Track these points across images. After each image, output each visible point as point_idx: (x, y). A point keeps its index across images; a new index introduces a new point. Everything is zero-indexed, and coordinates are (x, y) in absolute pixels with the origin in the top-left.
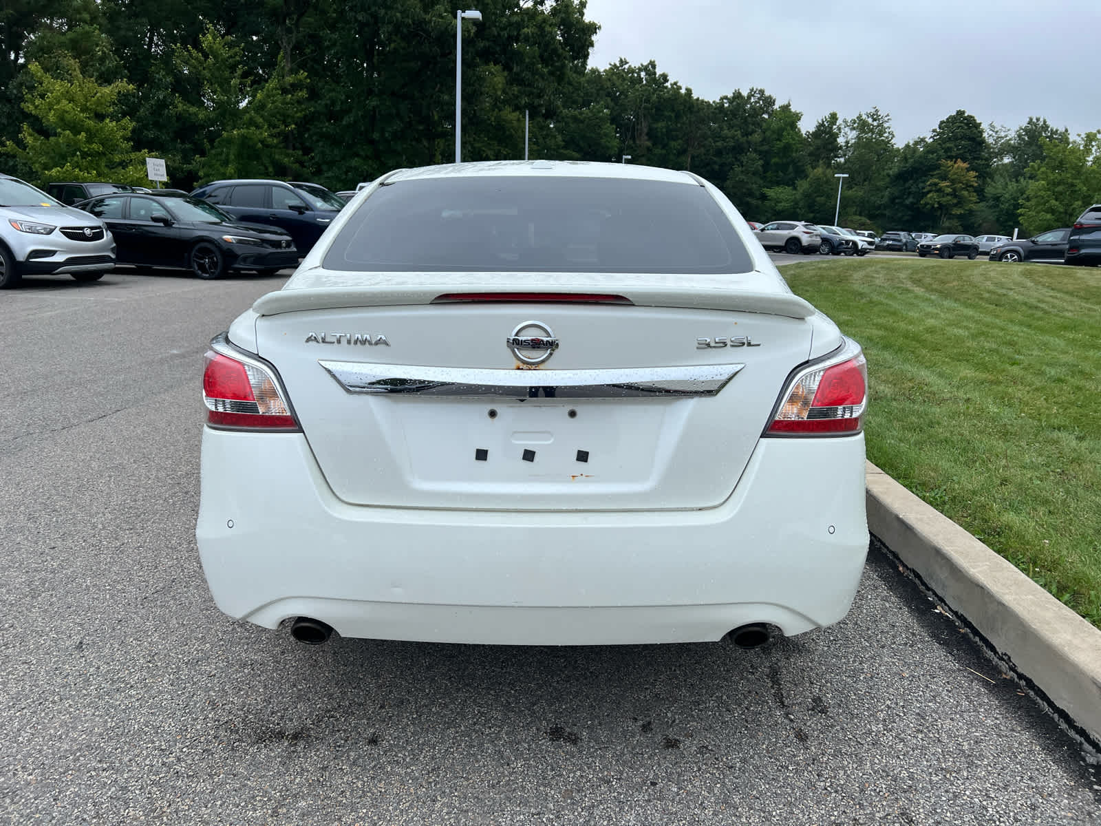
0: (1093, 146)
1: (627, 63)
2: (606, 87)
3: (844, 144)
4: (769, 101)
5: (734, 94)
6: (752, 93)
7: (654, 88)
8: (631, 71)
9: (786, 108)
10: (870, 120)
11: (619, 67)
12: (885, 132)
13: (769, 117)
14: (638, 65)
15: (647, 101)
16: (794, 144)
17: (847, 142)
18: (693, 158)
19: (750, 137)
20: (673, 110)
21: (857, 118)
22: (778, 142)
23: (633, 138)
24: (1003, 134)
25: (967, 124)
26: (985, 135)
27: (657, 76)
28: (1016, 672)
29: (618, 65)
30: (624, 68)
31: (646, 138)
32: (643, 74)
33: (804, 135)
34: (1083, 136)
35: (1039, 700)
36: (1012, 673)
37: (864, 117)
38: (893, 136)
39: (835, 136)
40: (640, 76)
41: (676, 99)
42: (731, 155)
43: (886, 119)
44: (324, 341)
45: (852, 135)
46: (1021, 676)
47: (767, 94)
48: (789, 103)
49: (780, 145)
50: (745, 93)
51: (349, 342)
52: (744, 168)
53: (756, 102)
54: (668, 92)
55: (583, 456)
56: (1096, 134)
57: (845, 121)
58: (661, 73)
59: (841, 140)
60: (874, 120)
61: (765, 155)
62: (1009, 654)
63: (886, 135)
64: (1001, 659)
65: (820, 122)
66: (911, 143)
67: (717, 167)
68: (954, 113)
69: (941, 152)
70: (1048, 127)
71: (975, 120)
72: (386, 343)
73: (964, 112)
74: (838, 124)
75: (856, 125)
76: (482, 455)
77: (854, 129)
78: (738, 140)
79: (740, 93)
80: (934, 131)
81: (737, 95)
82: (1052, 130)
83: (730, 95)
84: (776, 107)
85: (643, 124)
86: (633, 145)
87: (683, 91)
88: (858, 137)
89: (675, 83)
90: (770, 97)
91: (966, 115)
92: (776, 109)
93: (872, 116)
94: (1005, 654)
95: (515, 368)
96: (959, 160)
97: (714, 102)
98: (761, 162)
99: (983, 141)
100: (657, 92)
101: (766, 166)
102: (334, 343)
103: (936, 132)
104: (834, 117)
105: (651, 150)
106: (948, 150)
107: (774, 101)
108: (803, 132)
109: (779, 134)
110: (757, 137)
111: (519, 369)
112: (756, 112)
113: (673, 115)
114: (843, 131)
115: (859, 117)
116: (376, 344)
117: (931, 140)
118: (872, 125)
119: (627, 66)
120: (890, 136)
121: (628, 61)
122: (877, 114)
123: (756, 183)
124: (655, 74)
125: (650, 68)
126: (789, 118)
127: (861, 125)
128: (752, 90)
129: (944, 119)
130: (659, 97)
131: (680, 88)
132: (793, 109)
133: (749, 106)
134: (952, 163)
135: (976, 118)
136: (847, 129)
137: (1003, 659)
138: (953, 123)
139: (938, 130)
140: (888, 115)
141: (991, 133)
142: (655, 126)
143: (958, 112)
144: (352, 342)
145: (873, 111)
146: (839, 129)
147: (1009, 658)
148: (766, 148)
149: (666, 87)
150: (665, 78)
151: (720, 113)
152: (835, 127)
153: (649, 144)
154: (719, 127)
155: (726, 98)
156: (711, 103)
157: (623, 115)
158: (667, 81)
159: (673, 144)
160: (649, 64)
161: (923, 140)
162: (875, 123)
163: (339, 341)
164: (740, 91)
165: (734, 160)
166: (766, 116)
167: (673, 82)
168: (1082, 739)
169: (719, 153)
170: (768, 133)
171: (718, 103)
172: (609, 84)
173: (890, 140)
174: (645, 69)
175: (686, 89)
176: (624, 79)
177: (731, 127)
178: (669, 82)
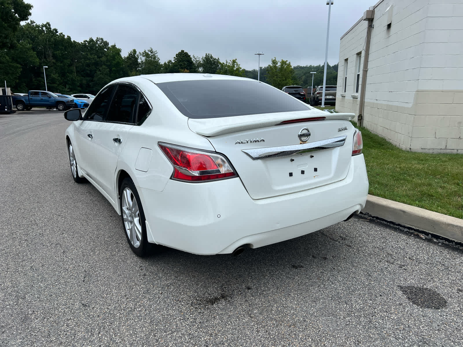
0: (235, 65)
1: (34, 23)
2: (26, 33)
3: (140, 62)
4: (106, 44)
5: (90, 39)
6: (98, 40)
7: (51, 35)
8: (38, 26)
9: (114, 47)
10: (150, 53)
11: (30, 24)
12: (156, 58)
13: (107, 50)
14: (41, 24)
15: (49, 41)
16: (121, 62)
17: (142, 61)
18: (76, 67)
19: (101, 59)
20: (63, 46)
21: (144, 52)
22: (114, 61)
23: (45, 58)
24: (198, 60)
25: (186, 56)
26: (192, 60)
27: (52, 30)
28: (372, 217)
29: (30, 23)
30: (34, 25)
31: (52, 58)
32: (44, 28)
33: (123, 58)
34: (232, 61)
35: (381, 221)
36: (370, 217)
37: (147, 51)
38: (159, 59)
39: (137, 59)
40: (43, 29)
41: (63, 41)
42: (94, 66)
43: (156, 52)
44: (242, 143)
45: (144, 59)
46: (373, 217)
47: (105, 40)
48: (115, 45)
49: (114, 62)
50: (95, 39)
51: (251, 142)
52: (101, 72)
53: (100, 44)
54: (59, 37)
55: (316, 170)
56: (235, 60)
57: (140, 53)
58: (54, 28)
59: (139, 61)
60: (151, 53)
61: (109, 67)
62: (367, 212)
63: (157, 59)
64: (365, 215)
65: (130, 53)
66: (167, 62)
67: (89, 72)
68: (180, 51)
69: (179, 66)
70: (212, 57)
71: (188, 54)
72: (264, 141)
73: (184, 51)
74: (137, 54)
75: (144, 55)
76: (291, 175)
77: (144, 56)
78: (95, 60)
79: (92, 39)
80: (174, 58)
81: (91, 40)
82: (214, 58)
83: (88, 40)
84: (109, 46)
85: (49, 52)
86: (46, 61)
87: (66, 37)
88: (146, 60)
89: (62, 33)
90: (106, 42)
91: (185, 52)
92: (110, 47)
93: (150, 51)
94: (366, 213)
95: (300, 143)
96: (185, 69)
97: (81, 43)
98: (108, 70)
99: (192, 62)
100: (53, 37)
101: (111, 71)
102: (245, 143)
103: (175, 58)
104: (135, 51)
105: (56, 64)
106: (181, 65)
107: (108, 43)
108: (123, 57)
109: (113, 57)
110: (104, 59)
111: (301, 144)
112: (101, 48)
113: (63, 48)
114: (139, 57)
115: (145, 51)
116: (261, 141)
117: (174, 61)
118: (151, 55)
119: (35, 24)
120: (158, 59)
121: (35, 22)
122: (152, 51)
123: (107, 79)
124: (50, 28)
125: (48, 25)
126: (117, 52)
127: (146, 55)
128: (97, 38)
129: (177, 53)
130: (55, 39)
131: (64, 36)
132: (117, 47)
133: (97, 45)
134: (183, 70)
135: (188, 53)
136: (141, 56)
137: (366, 215)
138: (181, 55)
139: (176, 57)
140: (156, 51)
141: (194, 59)
142: (55, 53)
143: (182, 51)
144: (252, 142)
145: (150, 49)
146: (138, 56)
147: (368, 214)
148: (109, 63)
149: (58, 35)
150: (56, 31)
151: (85, 48)
152: (136, 55)
153: (54, 61)
154: (86, 54)
155: (87, 41)
156: (80, 43)
157: (38, 47)
158: (58, 32)
159: (65, 61)
160: (46, 24)
161: (170, 61)
162: (152, 54)
163: (247, 142)
164: (92, 38)
165: (96, 68)
166: (106, 50)
167: (60, 33)
168: (399, 227)
169: (88, 65)
170: (109, 57)
171: (83, 43)
172: (27, 32)
173: (158, 61)
174: (45, 26)
175: (68, 36)
176: (35, 30)
177: (91, 54)
178: (58, 33)
